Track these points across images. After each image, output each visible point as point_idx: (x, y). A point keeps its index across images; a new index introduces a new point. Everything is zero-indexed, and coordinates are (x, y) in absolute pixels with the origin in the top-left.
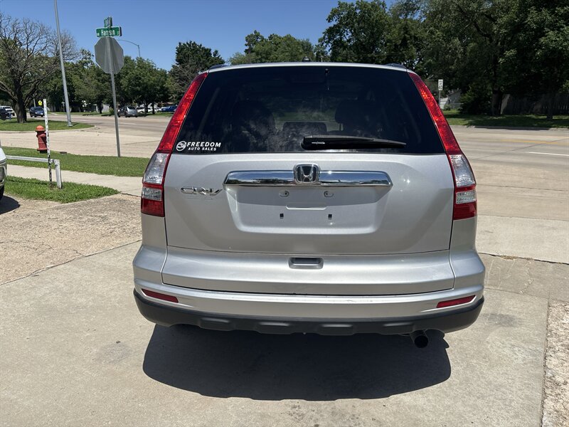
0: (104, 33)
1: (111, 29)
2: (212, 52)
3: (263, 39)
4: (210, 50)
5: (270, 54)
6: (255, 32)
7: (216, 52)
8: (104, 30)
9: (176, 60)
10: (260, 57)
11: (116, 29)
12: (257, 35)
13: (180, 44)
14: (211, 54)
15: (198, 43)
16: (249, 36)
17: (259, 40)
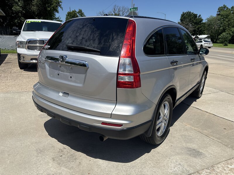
0: (132, 10)
1: (134, 8)
2: (198, 15)
3: (228, 8)
4: (197, 15)
5: (229, 16)
6: (224, 5)
7: (200, 15)
8: (132, 9)
9: (180, 20)
10: (223, 17)
11: (136, 8)
12: (225, 7)
13: (183, 12)
14: (197, 17)
15: (192, 12)
16: (220, 8)
17: (225, 9)
